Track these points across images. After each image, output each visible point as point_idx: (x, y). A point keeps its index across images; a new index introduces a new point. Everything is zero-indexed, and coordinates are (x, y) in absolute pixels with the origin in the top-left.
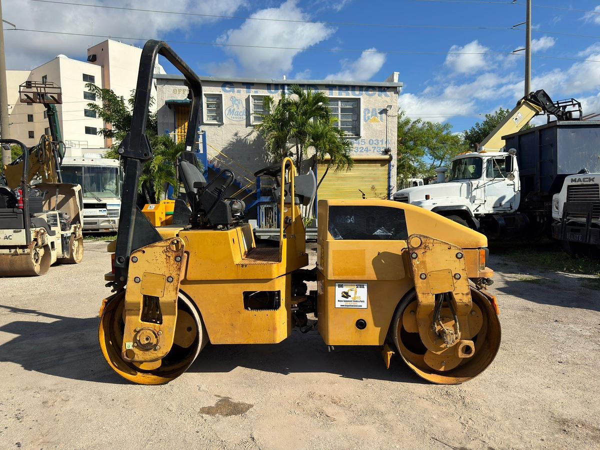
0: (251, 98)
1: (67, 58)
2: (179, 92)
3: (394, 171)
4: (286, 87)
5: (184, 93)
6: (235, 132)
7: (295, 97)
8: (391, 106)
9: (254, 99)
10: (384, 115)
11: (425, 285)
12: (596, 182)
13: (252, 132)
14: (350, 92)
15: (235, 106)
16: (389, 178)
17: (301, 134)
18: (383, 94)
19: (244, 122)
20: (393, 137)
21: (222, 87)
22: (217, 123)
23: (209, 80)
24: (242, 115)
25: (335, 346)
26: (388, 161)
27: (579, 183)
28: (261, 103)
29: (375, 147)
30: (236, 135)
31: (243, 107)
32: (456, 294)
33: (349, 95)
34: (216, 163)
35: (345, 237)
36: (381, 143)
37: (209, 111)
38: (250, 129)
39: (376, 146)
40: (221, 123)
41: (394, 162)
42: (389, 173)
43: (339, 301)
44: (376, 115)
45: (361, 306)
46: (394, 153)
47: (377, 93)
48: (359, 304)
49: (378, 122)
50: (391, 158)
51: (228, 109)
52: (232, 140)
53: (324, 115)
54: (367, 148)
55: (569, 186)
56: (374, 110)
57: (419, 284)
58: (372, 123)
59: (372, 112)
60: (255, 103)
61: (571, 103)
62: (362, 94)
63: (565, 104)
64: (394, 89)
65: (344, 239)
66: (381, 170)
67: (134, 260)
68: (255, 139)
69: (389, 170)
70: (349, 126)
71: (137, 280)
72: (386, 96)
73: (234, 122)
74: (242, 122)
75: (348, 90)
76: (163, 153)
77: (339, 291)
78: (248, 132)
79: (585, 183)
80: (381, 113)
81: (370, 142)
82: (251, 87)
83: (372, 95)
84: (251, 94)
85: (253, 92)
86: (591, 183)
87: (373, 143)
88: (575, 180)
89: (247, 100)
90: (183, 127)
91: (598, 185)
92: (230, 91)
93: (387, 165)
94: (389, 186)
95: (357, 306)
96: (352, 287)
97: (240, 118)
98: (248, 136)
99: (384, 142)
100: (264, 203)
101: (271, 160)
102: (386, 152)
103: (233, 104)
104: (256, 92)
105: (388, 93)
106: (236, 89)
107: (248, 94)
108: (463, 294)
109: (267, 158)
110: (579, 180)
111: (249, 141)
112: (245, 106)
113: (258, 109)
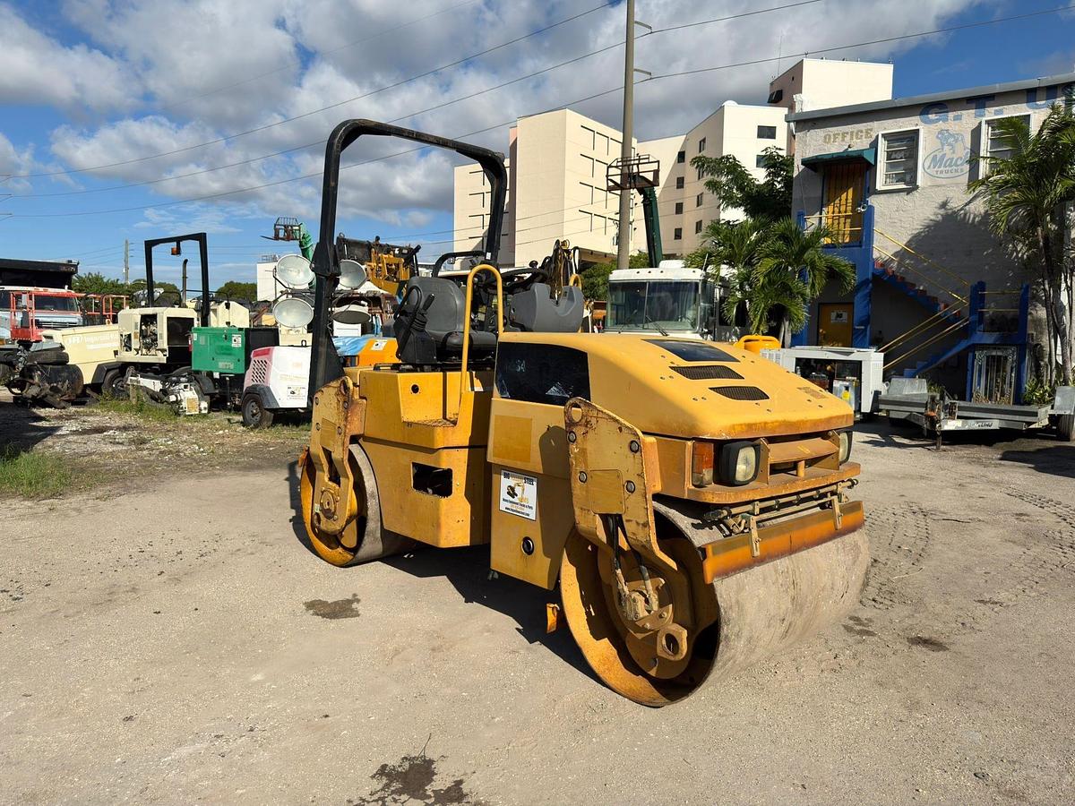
0: (984, 127)
1: (736, 104)
2: (835, 138)
5: (843, 140)
6: (941, 200)
9: (992, 128)
11: (584, 493)
13: (981, 196)
15: (946, 148)
19: (965, 178)
21: (921, 114)
22: (904, 186)
23: (894, 106)
24: (962, 165)
25: (497, 573)
28: (1006, 133)
30: (944, 205)
31: (966, 148)
32: (628, 521)
34: (895, 265)
37: (891, 166)
40: (912, 187)
43: (504, 499)
45: (528, 515)
48: (526, 510)
51: (932, 156)
52: (933, 217)
57: (577, 489)
60: (991, 135)
65: (511, 398)
73: (940, 181)
74: (959, 180)
76: (776, 253)
77: (505, 483)
82: (987, 103)
84: (984, 119)
85: (991, 113)
89: (976, 133)
90: (837, 201)
92: (938, 120)
95: (523, 513)
96: (519, 481)
97: (956, 171)
98: (969, 205)
100: (983, 347)
101: (1023, 254)
103: (943, 145)
104: (997, 113)
106: (951, 115)
107: (980, 119)
108: (638, 523)
111: (972, 216)
112: (969, 146)
113: (999, 147)
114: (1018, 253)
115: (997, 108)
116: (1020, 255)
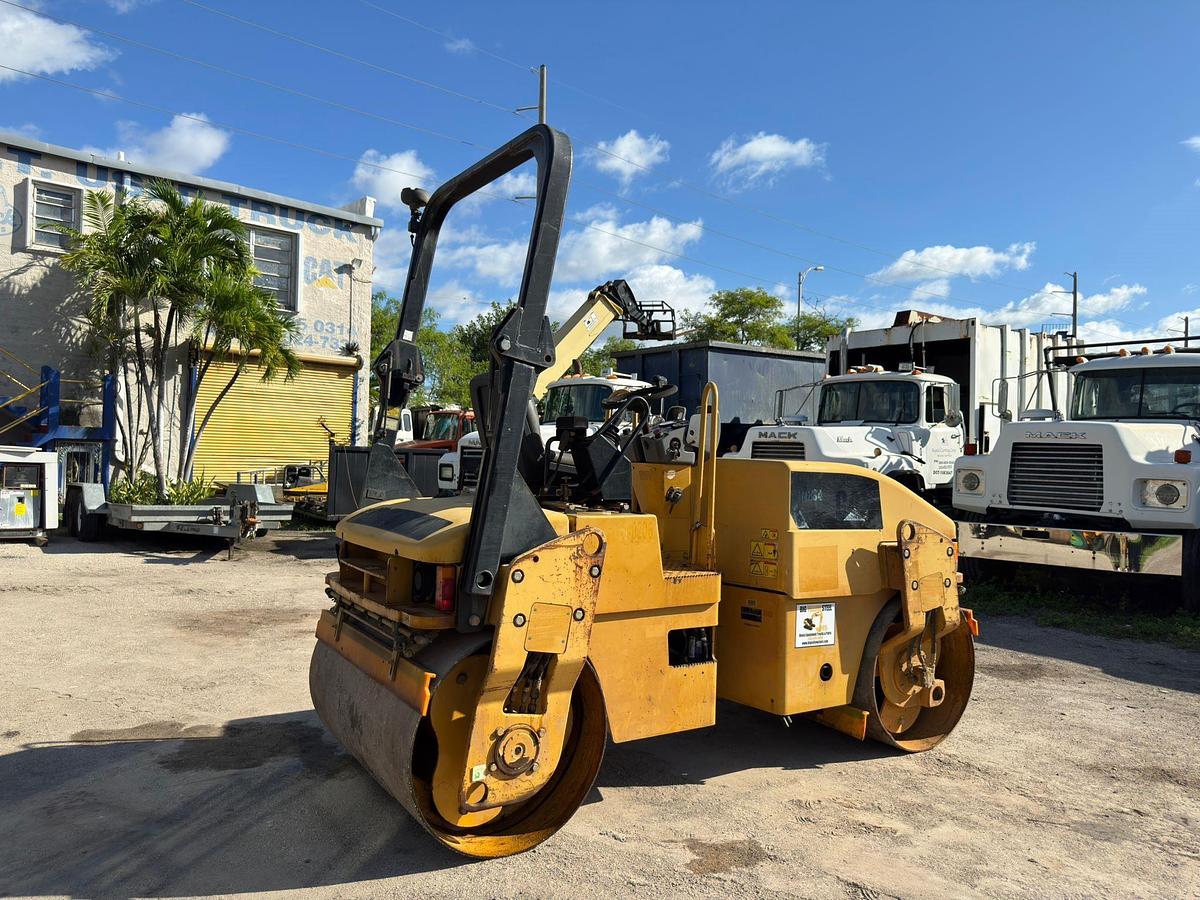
0: (31, 187)
3: (364, 390)
4: (128, 179)
7: (158, 206)
8: (361, 261)
9: (40, 191)
10: (345, 276)
11: (918, 598)
12: (798, 439)
13: (28, 266)
14: (277, 218)
16: (354, 403)
17: (182, 289)
18: (344, 235)
19: (8, 240)
20: (364, 324)
25: (792, 716)
26: (353, 369)
27: (772, 439)
28: (58, 202)
29: (327, 339)
31: (7, 205)
32: (945, 609)
33: (274, 224)
35: (812, 526)
36: (338, 331)
38: (21, 259)
39: (329, 335)
41: (365, 373)
42: (355, 394)
43: (800, 635)
44: (329, 273)
45: (827, 641)
46: (365, 352)
47: (333, 230)
48: (825, 638)
49: (334, 287)
50: (360, 363)
53: (233, 257)
54: (310, 337)
55: (754, 443)
56: (326, 262)
57: (911, 596)
58: (322, 289)
59: (322, 267)
60: (39, 198)
61: (660, 308)
62: (302, 227)
63: (651, 308)
64: (366, 229)
65: (810, 528)
66: (339, 386)
67: (517, 578)
68: (35, 285)
69: (355, 387)
70: (272, 286)
71: (520, 621)
72: (350, 239)
75: (274, 213)
77: (801, 617)
78: (18, 266)
79: (781, 440)
80: (340, 270)
81: (316, 325)
82: (32, 160)
83: (321, 232)
84: (31, 177)
85: (36, 173)
86: (792, 440)
87: (322, 329)
88: (765, 435)
89: (21, 190)
91: (802, 444)
93: (351, 377)
94: (354, 420)
95: (821, 642)
96: (816, 610)
98: (15, 274)
99: (345, 331)
100: (67, 442)
101: (78, 340)
102: (350, 350)
104: (44, 175)
105: (353, 234)
107: (26, 176)
108: (952, 608)
109: (68, 333)
110: (773, 435)
111: (17, 287)
112: (11, 201)
113: (49, 214)
114: (72, 337)
115: (44, 170)
116: (74, 340)
